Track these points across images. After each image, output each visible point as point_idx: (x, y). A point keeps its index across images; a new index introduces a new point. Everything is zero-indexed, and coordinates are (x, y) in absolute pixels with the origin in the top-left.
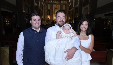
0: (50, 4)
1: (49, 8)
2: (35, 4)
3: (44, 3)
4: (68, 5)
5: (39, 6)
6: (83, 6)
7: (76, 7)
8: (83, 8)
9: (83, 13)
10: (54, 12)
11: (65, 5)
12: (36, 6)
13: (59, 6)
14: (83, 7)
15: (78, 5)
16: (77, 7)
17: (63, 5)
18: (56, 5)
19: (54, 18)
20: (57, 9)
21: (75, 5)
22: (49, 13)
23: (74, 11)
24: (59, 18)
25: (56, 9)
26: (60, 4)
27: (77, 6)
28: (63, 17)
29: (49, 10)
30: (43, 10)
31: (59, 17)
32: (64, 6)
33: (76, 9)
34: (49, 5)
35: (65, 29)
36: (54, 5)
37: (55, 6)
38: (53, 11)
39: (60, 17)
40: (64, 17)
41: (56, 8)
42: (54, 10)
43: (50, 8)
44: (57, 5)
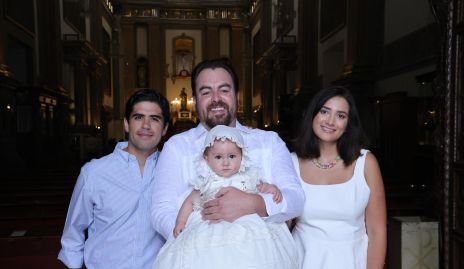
0: (144, 25)
1: (142, 51)
2: (66, 29)
3: (112, 22)
4: (248, 32)
5: (88, 38)
6: (322, 36)
7: (286, 40)
8: (320, 45)
9: (321, 71)
10: (170, 70)
11: (231, 30)
12: (68, 38)
13: (197, 35)
14: (322, 42)
15: (294, 32)
16: (292, 40)
17: (219, 31)
18: (179, 32)
19: (173, 102)
20: (187, 51)
21: (279, 32)
22: (142, 75)
23: (278, 62)
24: (207, 93)
25: (179, 51)
26: (204, 27)
27: (290, 34)
28: (224, 88)
29: (142, 59)
30: (109, 64)
31: (207, 90)
32: (225, 35)
33: (286, 49)
34: (141, 34)
35: (219, 157)
36: (171, 35)
37: (174, 40)
38: (164, 66)
39: (209, 88)
40: (228, 86)
41: (181, 48)
42: (169, 60)
43: (148, 50)
44: (188, 33)
